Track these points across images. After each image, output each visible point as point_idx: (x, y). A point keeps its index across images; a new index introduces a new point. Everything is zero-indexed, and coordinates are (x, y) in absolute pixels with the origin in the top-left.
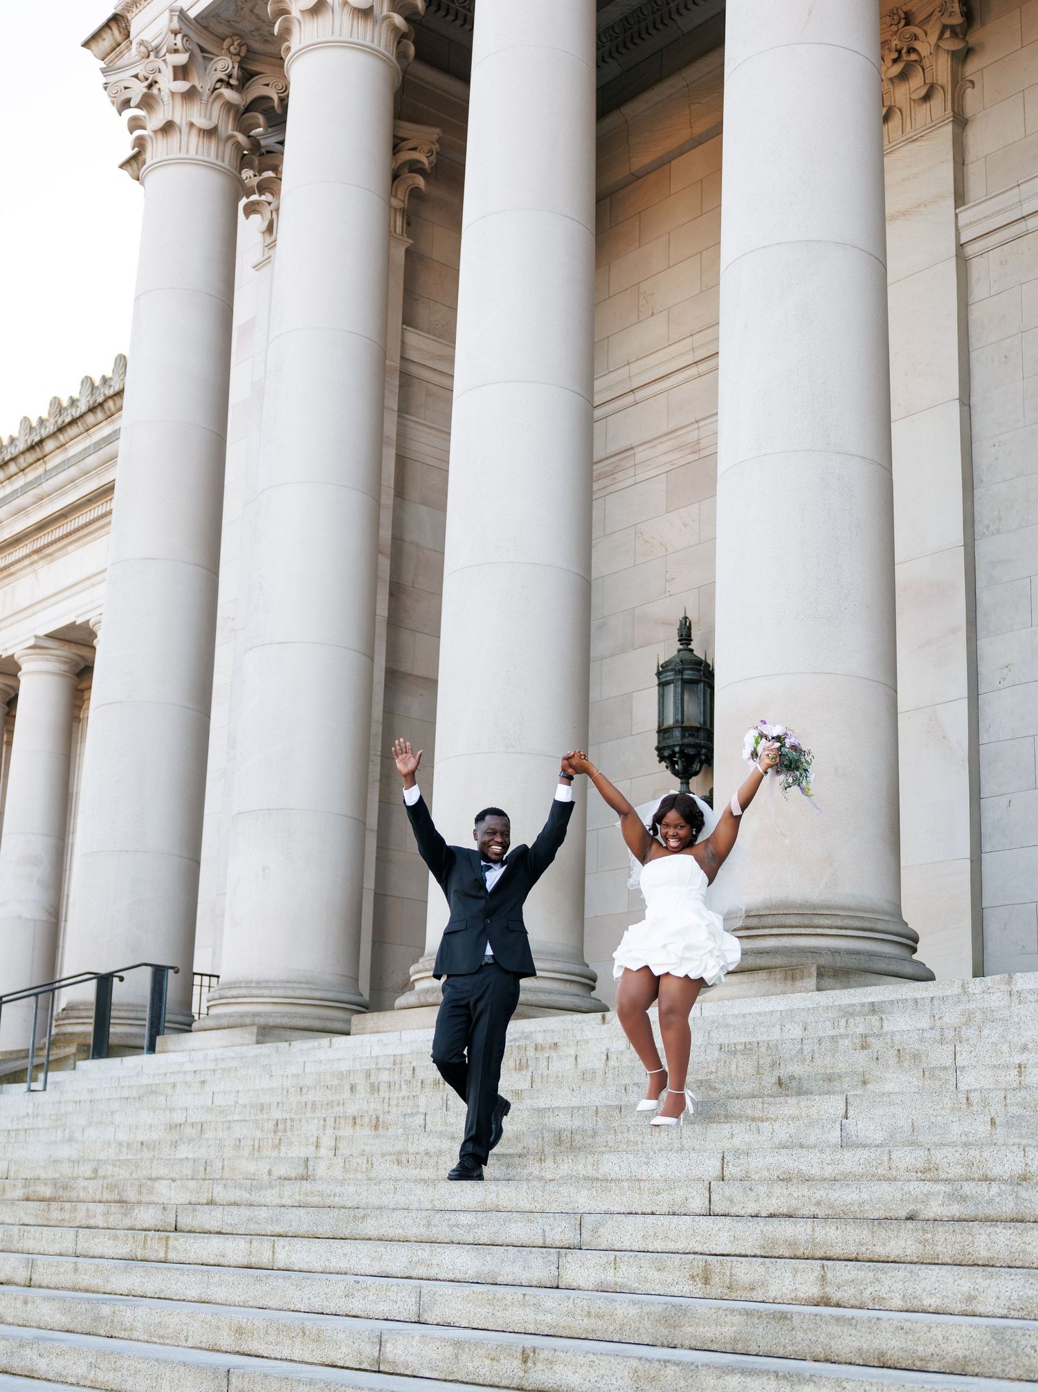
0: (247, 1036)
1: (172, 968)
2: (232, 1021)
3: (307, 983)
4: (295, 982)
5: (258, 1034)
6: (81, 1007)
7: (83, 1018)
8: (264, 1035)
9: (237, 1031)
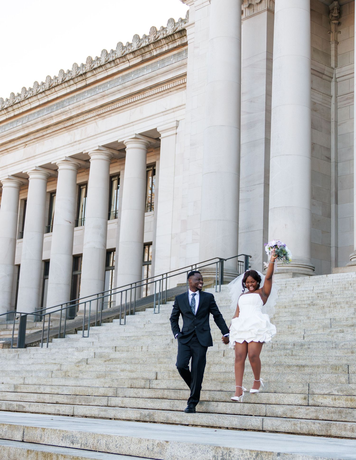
0: (288, 275)
1: (250, 256)
2: (280, 271)
3: (301, 260)
4: (297, 260)
5: (293, 275)
6: (208, 270)
7: (210, 273)
8: (294, 275)
9: (284, 274)
